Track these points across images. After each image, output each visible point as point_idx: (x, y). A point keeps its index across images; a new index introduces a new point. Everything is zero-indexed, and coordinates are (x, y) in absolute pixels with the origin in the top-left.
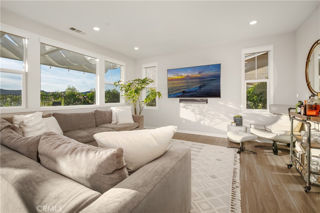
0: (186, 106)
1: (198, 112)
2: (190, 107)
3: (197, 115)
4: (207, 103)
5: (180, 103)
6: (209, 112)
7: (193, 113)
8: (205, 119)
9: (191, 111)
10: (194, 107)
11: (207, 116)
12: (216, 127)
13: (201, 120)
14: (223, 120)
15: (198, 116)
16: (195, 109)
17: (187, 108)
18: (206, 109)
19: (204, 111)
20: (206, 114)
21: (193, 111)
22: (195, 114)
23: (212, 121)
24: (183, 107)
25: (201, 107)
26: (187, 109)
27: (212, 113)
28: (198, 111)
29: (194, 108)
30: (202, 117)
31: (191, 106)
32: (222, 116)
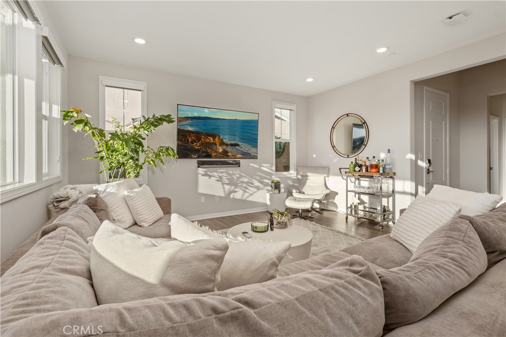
0: (209, 173)
1: (227, 182)
2: (215, 174)
3: (225, 186)
4: (239, 166)
5: (199, 167)
6: (241, 180)
7: (220, 182)
8: (236, 190)
9: (217, 181)
10: (221, 173)
11: (239, 185)
12: (251, 199)
13: (231, 192)
14: (258, 188)
15: (227, 187)
16: (222, 176)
17: (210, 176)
18: (238, 176)
19: (235, 178)
20: (238, 182)
21: (220, 179)
22: (223, 184)
23: (245, 192)
24: (203, 175)
25: (231, 172)
26: (210, 178)
27: (246, 180)
28: (227, 179)
29: (220, 175)
30: (233, 187)
31: (217, 172)
32: (257, 184)
